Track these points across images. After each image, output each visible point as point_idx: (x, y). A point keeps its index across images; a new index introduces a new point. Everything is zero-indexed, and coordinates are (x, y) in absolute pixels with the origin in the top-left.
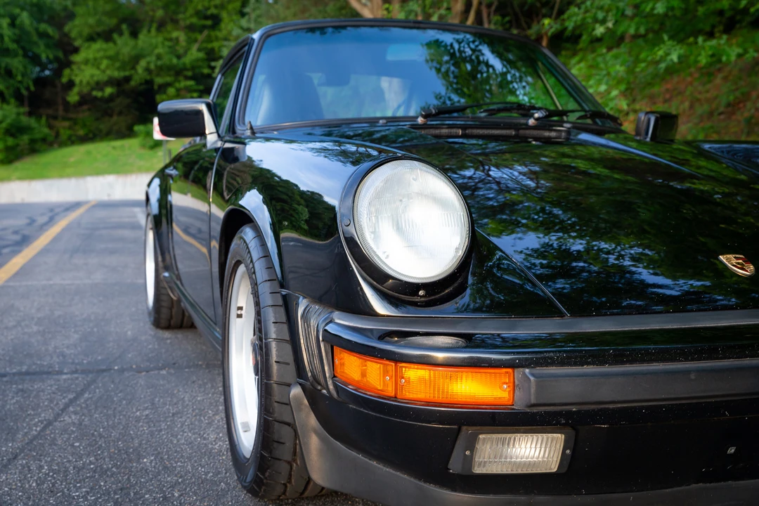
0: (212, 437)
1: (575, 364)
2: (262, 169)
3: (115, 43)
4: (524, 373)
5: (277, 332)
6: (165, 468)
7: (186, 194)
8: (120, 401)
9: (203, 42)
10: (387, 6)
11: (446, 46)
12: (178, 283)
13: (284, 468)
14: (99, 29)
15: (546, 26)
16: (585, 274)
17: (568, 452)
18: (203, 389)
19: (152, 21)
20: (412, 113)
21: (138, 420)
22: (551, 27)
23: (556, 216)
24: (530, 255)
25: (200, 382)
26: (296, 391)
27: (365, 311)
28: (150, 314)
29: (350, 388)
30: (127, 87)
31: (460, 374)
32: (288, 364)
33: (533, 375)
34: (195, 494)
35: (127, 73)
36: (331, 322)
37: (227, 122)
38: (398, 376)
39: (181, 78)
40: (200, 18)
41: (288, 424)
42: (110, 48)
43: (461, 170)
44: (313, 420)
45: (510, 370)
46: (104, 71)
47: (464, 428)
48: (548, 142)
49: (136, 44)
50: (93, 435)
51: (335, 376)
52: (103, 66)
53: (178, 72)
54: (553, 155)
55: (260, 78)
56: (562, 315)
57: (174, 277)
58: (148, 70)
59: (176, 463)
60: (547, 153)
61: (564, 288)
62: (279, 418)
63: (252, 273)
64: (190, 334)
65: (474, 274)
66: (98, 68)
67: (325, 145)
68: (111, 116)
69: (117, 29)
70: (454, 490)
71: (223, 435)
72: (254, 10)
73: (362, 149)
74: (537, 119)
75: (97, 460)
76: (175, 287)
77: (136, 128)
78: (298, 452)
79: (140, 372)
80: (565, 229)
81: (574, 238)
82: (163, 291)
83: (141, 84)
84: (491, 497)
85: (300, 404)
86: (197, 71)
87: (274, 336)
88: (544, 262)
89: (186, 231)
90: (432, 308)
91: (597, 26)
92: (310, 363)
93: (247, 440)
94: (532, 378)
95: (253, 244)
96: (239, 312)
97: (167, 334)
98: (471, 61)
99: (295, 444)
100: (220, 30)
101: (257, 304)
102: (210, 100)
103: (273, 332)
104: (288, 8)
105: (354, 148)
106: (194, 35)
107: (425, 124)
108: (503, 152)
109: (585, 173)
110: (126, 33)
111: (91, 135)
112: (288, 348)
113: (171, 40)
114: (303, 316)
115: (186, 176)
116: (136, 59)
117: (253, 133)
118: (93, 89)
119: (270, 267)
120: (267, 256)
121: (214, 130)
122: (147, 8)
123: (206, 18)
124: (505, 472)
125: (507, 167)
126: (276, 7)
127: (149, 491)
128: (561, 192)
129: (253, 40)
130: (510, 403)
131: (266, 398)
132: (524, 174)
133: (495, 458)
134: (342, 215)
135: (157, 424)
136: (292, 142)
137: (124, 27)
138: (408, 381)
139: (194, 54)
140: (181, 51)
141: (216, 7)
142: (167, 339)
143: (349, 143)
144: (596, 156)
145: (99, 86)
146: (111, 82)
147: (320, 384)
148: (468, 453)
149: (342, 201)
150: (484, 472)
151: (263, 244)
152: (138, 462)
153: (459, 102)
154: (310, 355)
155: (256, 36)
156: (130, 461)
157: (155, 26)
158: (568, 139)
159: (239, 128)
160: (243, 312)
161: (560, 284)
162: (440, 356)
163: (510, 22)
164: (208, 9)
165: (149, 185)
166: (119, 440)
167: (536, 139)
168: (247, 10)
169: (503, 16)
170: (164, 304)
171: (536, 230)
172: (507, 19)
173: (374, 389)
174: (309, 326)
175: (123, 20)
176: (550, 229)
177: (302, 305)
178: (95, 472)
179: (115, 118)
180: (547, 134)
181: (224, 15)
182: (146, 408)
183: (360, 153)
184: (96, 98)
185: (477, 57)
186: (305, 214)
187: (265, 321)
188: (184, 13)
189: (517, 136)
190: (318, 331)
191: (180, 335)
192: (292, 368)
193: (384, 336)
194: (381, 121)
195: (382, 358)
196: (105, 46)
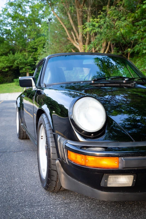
0: (35, 172)
1: (136, 156)
2: (48, 97)
3: (8, 56)
4: (122, 159)
5: (52, 145)
6: (21, 181)
7: (27, 100)
8: (9, 161)
9: (33, 55)
10: (84, 45)
11: (100, 59)
12: (25, 127)
13: (54, 183)
14: (4, 52)
15: (129, 51)
16: (141, 127)
17: (135, 180)
18: (32, 158)
19: (18, 50)
20: (90, 79)
21: (14, 167)
22: (131, 51)
23: (132, 109)
24: (125, 121)
25: (31, 155)
26: (57, 161)
27: (76, 140)
28: (18, 135)
29: (72, 162)
30: (11, 68)
31: (103, 159)
32: (55, 154)
33: (124, 159)
34: (30, 189)
35: (12, 65)
36: (67, 143)
37: (38, 82)
38: (86, 159)
39: (27, 66)
40: (32, 49)
41: (55, 171)
42: (7, 58)
43: (105, 96)
44: (62, 170)
45: (117, 158)
46: (5, 64)
47: (105, 174)
48: (129, 87)
49: (14, 56)
50: (1, 171)
51: (68, 158)
52: (5, 63)
53: (26, 64)
54: (131, 91)
55: (48, 69)
56: (132, 141)
57: (24, 125)
58: (17, 63)
59: (24, 180)
60: (129, 91)
61: (135, 131)
62: (53, 169)
63: (45, 128)
64: (28, 141)
65: (107, 129)
66: (4, 63)
67: (66, 91)
68: (7, 76)
69: (9, 52)
70: (102, 191)
71: (38, 171)
72: (47, 46)
73: (75, 93)
74: (126, 81)
75: (2, 179)
76: (24, 128)
77: (14, 80)
78: (58, 178)
79: (15, 152)
80: (135, 113)
81: (137, 116)
82: (21, 129)
83: (15, 68)
84: (113, 193)
85: (58, 165)
86: (31, 64)
87: (51, 146)
88: (129, 123)
89: (27, 110)
90: (95, 139)
91: (144, 50)
92: (61, 154)
93: (44, 174)
94: (124, 160)
95: (45, 119)
96: (42, 137)
97: (22, 141)
98: (107, 62)
99: (57, 176)
100: (37, 52)
101: (46, 136)
102: (33, 77)
103: (51, 144)
104: (56, 46)
105: (73, 93)
106: (30, 54)
107: (94, 83)
108: (116, 90)
109: (141, 97)
110: (11, 54)
111: (2, 82)
112: (55, 149)
113: (24, 55)
114: (59, 141)
115: (27, 96)
116: (14, 61)
117: (46, 86)
118: (2, 69)
119: (50, 126)
120: (49, 123)
121: (35, 85)
122: (17, 46)
123: (34, 49)
124: (116, 186)
125: (118, 95)
126: (53, 45)
127: (17, 188)
128: (134, 103)
129: (45, 59)
130: (118, 167)
131: (49, 163)
132: (123, 97)
133: (114, 182)
134: (70, 112)
135: (19, 168)
136: (57, 90)
137: (11, 52)
138: (88, 161)
139: (30, 59)
140: (27, 58)
141: (36, 46)
142: (22, 142)
143: (72, 91)
144: (144, 91)
145: (4, 68)
146: (7, 67)
147: (64, 160)
148: (106, 181)
149: (70, 108)
150: (111, 186)
151: (48, 119)
152: (14, 180)
153: (104, 74)
154: (61, 152)
155: (46, 58)
156: (12, 179)
157: (19, 51)
158: (135, 86)
159: (42, 85)
160: (43, 137)
161: (134, 130)
162: (98, 154)
163: (119, 49)
164: (34, 46)
165: (17, 99)
166: (9, 173)
167: (125, 87)
168: (45, 46)
169: (117, 47)
170: (22, 132)
171: (127, 114)
172: (118, 48)
173: (79, 163)
174: (61, 144)
175: (11, 50)
176: (130, 113)
177: (59, 137)
178: (2, 182)
179: (8, 77)
180: (129, 85)
181: (38, 48)
182: (16, 163)
183: (75, 94)
184: (3, 71)
185: (109, 61)
186: (60, 110)
187: (49, 141)
188: (27, 48)
189: (120, 86)
190: (63, 146)
191: (26, 141)
192: (56, 155)
193: (82, 148)
194: (81, 82)
195: (81, 154)
196: (5, 57)
